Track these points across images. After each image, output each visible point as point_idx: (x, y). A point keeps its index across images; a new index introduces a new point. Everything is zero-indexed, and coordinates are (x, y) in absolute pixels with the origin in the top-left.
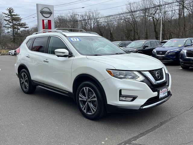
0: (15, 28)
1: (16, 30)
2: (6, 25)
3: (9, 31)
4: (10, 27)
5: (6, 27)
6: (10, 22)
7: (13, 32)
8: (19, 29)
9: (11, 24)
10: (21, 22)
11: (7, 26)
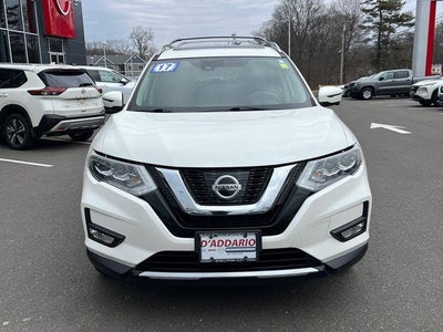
0: (385, 29)
1: (386, 33)
2: (365, 22)
3: (370, 36)
4: (373, 28)
5: (364, 28)
6: (375, 15)
7: (379, 38)
8: (392, 30)
9: (377, 19)
10: (401, 12)
11: (366, 25)
